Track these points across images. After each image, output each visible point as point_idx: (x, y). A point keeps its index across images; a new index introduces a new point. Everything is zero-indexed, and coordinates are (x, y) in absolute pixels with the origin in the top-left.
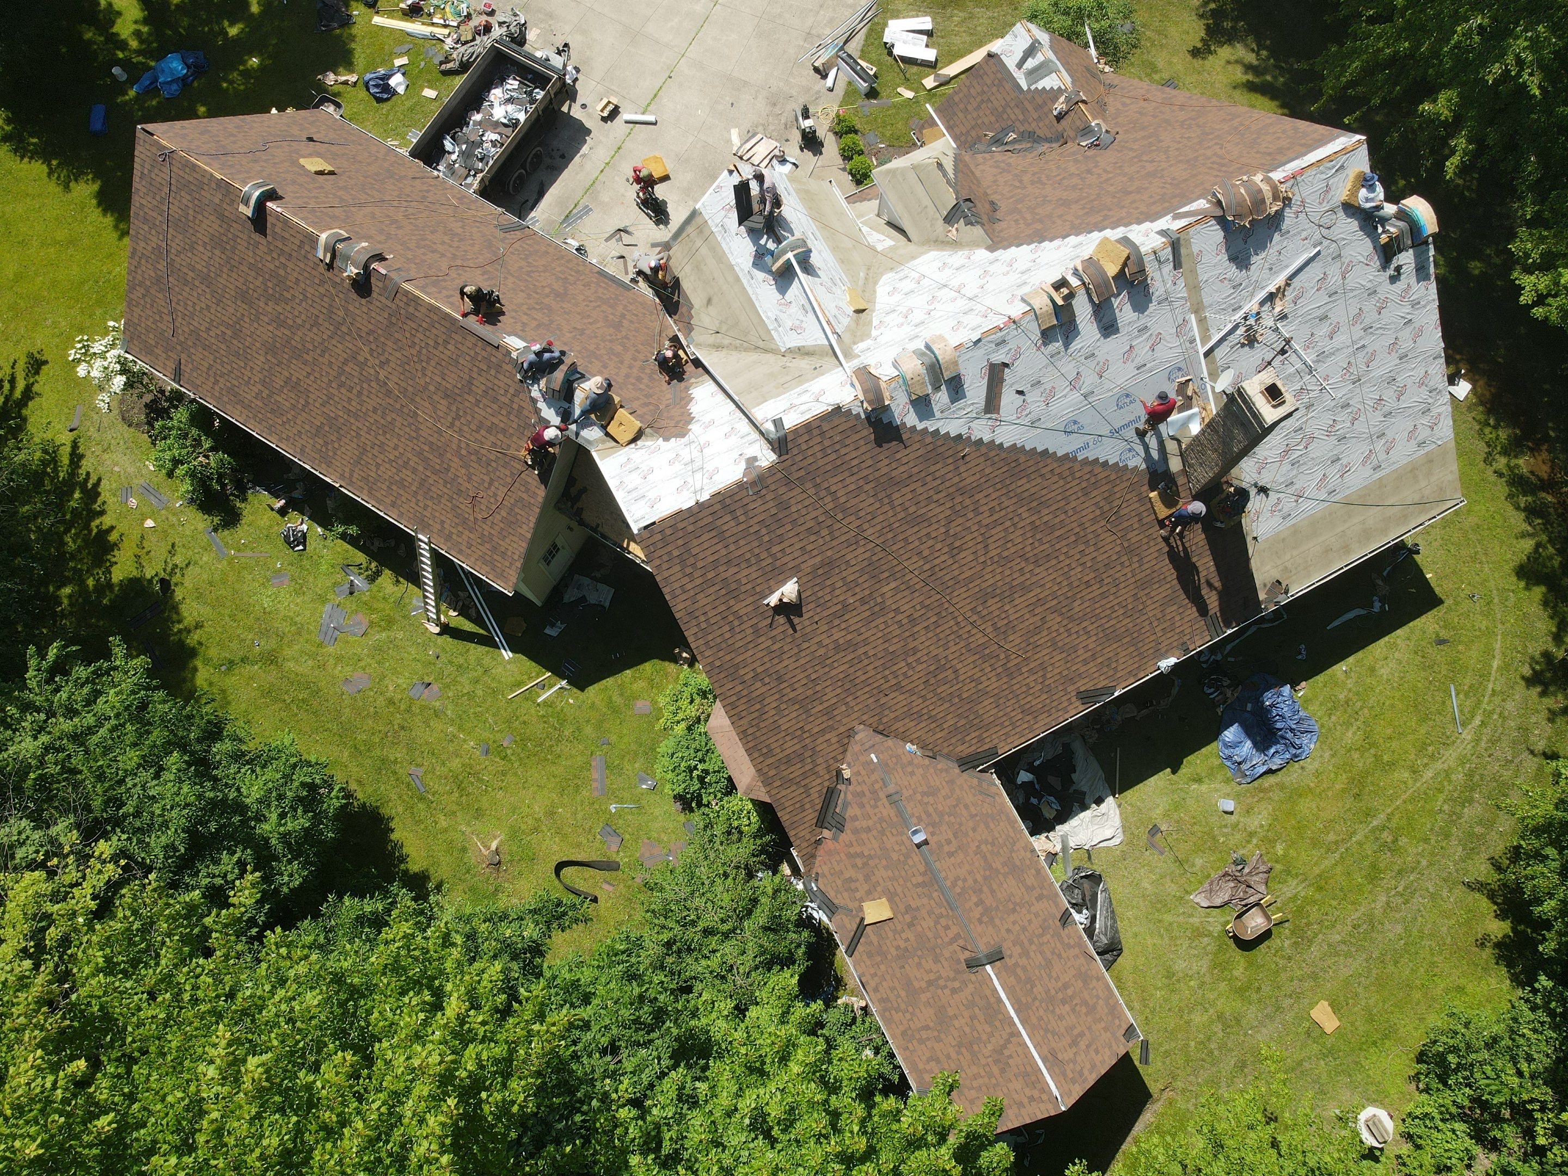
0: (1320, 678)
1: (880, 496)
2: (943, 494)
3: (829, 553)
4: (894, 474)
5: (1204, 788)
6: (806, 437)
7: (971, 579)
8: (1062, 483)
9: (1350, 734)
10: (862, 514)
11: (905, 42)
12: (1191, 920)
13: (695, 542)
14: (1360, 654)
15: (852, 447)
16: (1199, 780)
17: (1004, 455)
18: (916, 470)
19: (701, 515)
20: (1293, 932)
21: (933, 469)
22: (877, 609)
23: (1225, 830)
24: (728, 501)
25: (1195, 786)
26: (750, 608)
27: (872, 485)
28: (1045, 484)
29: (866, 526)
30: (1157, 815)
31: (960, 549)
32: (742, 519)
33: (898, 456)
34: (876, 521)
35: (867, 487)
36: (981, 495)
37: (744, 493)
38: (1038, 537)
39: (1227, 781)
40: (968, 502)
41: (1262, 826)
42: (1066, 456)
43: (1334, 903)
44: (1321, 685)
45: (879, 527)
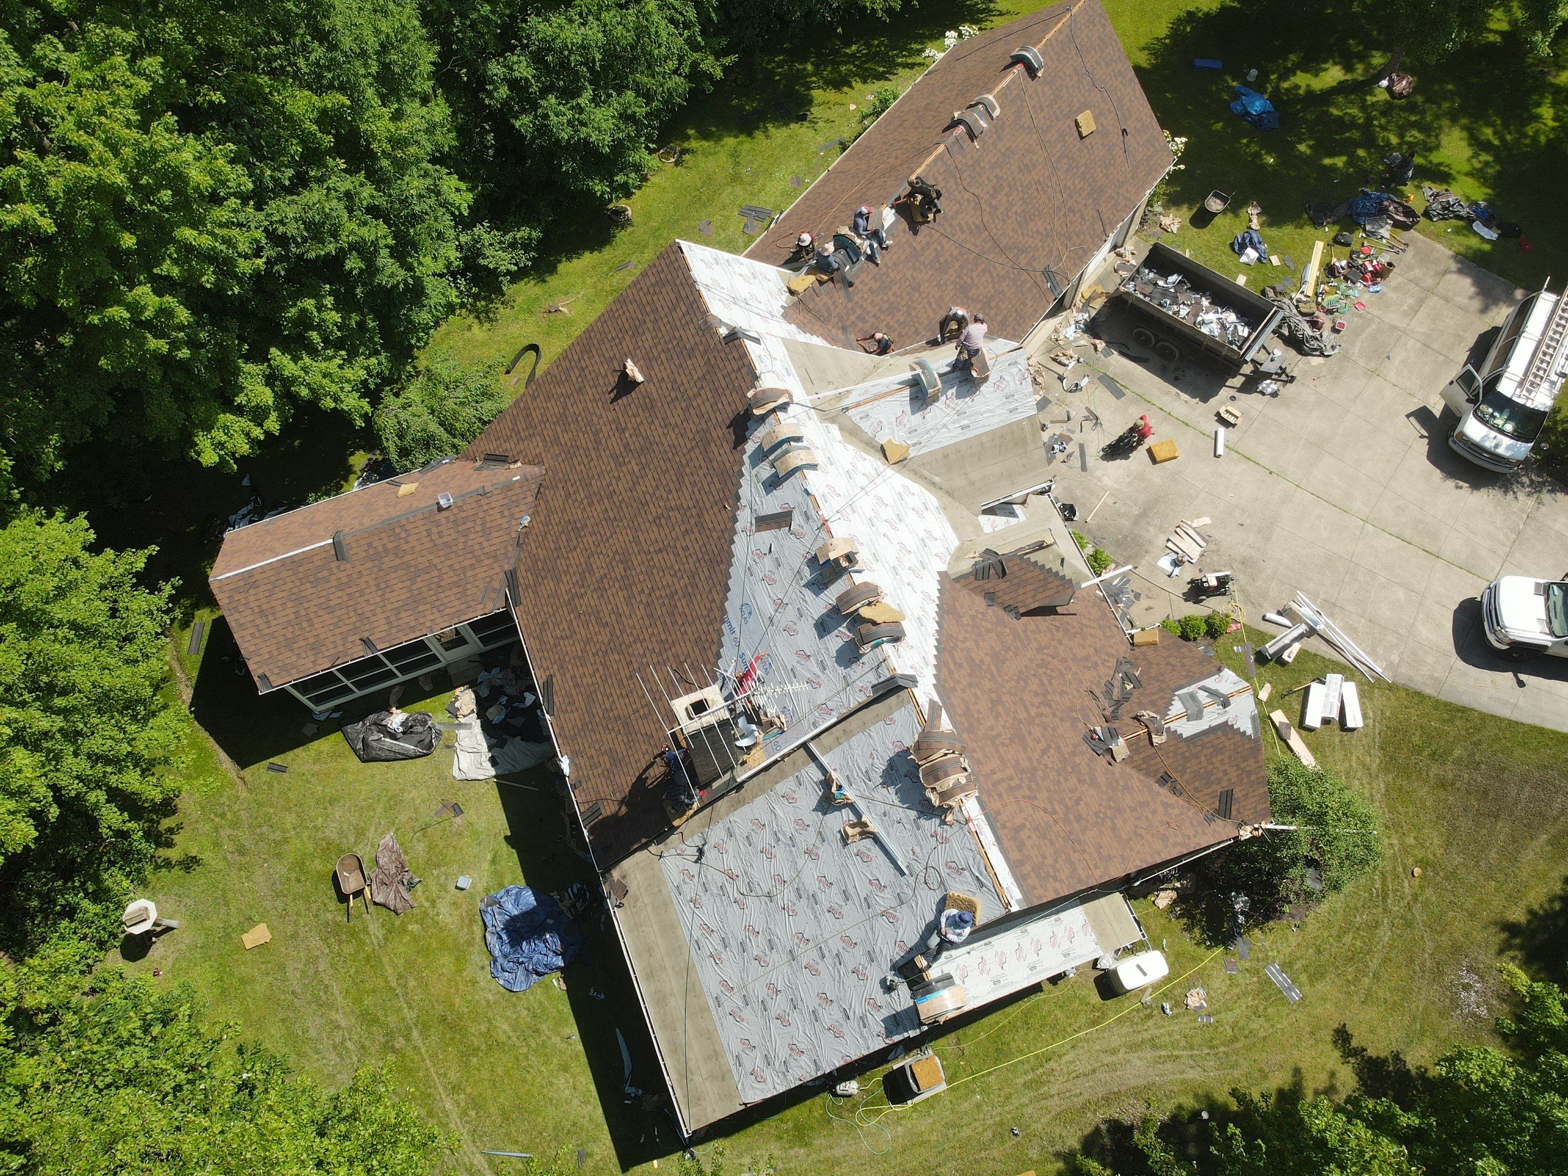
0: (567, 1009)
1: (697, 437)
2: (698, 497)
3: (659, 404)
4: (712, 444)
5: (486, 866)
6: (737, 356)
7: (638, 543)
8: (705, 613)
9: (505, 1027)
10: (685, 424)
11: (1327, 696)
12: (372, 829)
13: (669, 289)
14: (584, 1059)
15: (730, 399)
16: (494, 862)
17: (725, 547)
18: (715, 464)
19: (687, 288)
20: (337, 924)
21: (716, 480)
22: (621, 460)
23: (443, 878)
24: (695, 306)
25: (489, 857)
26: (626, 349)
27: (705, 427)
28: (704, 596)
29: (677, 431)
30: (470, 814)
31: (660, 526)
32: (684, 322)
33: (725, 444)
34: (680, 438)
35: (703, 422)
36: (698, 535)
37: (700, 317)
38: (666, 602)
39: (487, 890)
40: (692, 522)
41: (438, 914)
42: (724, 612)
43: (352, 972)
44: (561, 1007)
45: (676, 443)
